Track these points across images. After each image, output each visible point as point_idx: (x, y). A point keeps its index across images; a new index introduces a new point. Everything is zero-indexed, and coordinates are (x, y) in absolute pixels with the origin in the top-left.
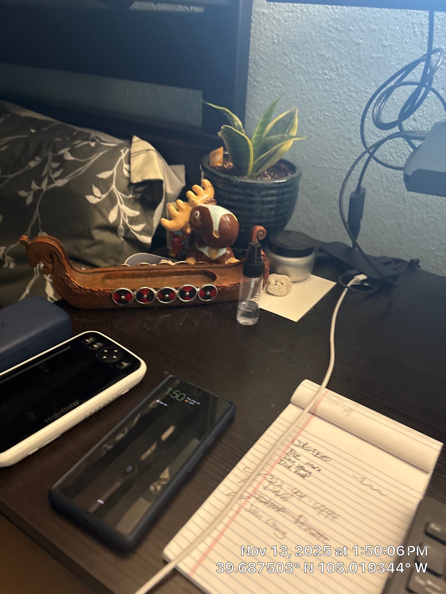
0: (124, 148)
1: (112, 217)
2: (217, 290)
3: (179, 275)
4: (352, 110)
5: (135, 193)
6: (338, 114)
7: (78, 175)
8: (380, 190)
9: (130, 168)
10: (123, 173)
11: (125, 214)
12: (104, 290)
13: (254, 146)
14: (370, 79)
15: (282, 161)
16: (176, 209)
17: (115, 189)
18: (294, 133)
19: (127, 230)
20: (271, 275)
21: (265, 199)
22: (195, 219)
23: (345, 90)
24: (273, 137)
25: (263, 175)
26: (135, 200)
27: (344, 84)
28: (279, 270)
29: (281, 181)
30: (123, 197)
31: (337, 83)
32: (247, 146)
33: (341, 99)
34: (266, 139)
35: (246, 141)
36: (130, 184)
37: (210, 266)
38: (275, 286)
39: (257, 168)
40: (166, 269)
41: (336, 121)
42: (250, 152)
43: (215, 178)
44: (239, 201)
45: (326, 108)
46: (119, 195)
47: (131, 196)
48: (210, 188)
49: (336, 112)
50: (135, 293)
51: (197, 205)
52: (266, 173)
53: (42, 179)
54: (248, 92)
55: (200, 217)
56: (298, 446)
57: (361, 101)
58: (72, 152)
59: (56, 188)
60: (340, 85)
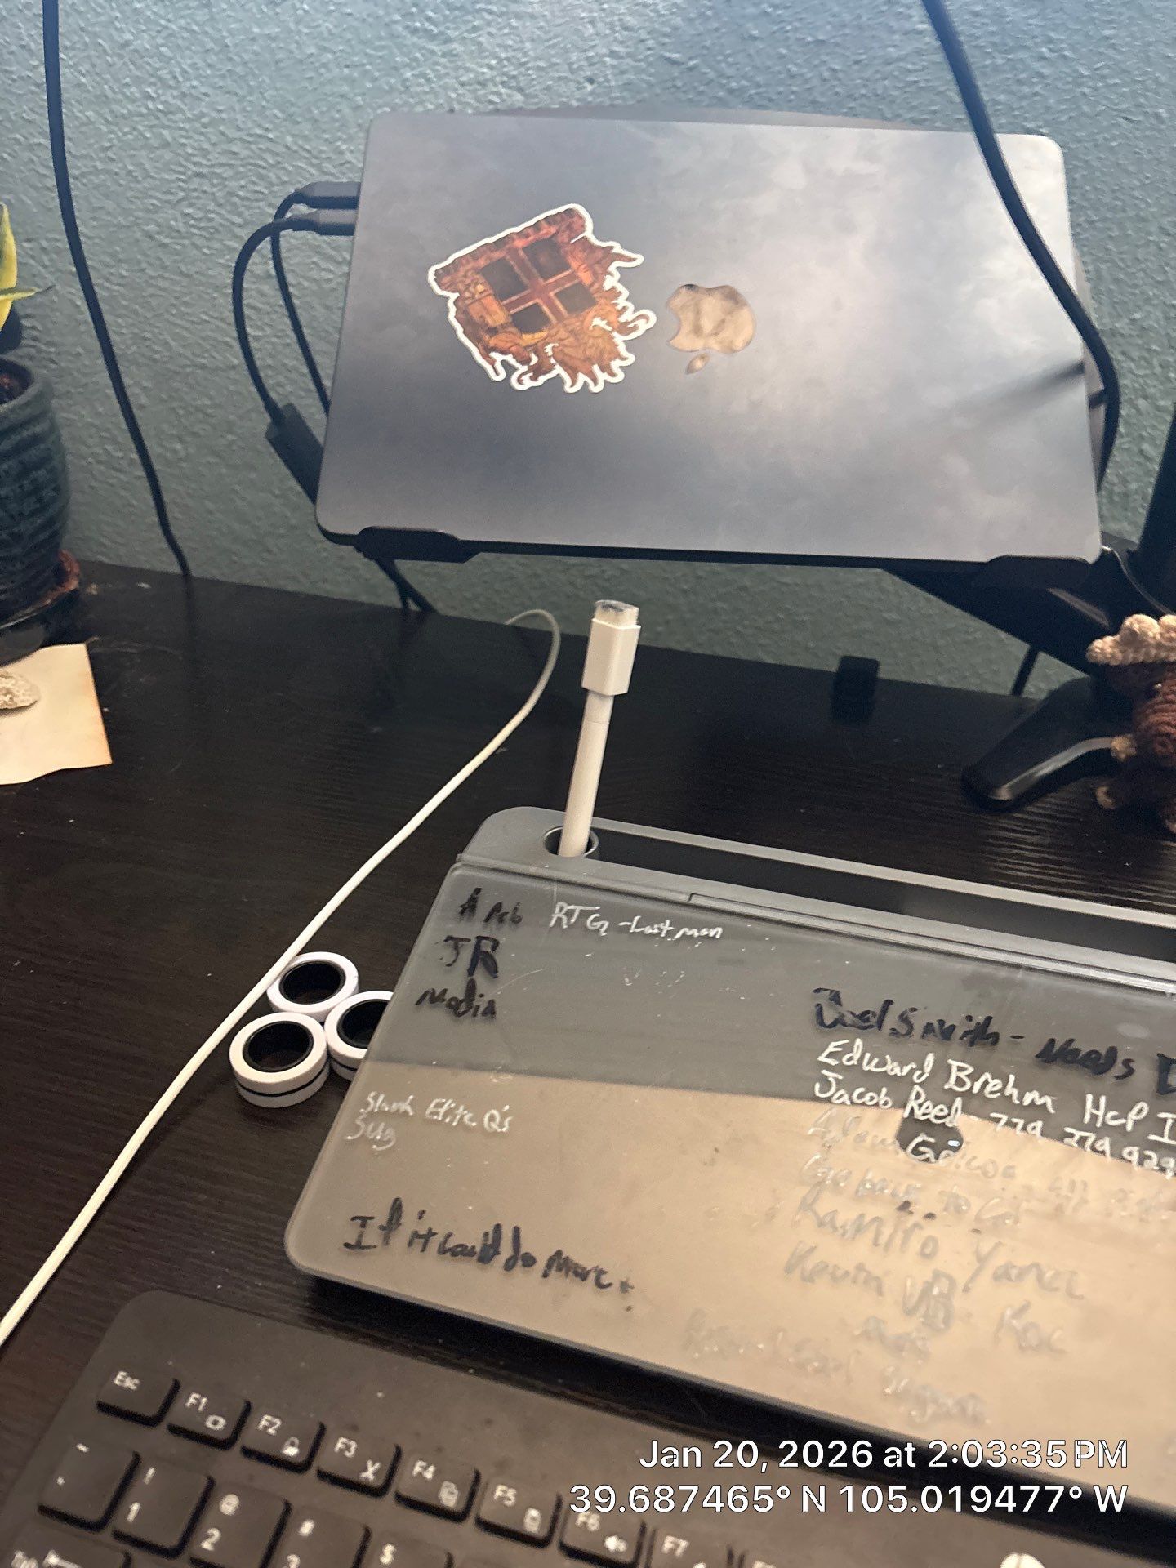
4: (249, 195)
6: (217, 209)
18: (10, 279)
27: (205, 120)
31: (188, 120)
33: (213, 166)
49: (212, 206)
60: (198, 125)
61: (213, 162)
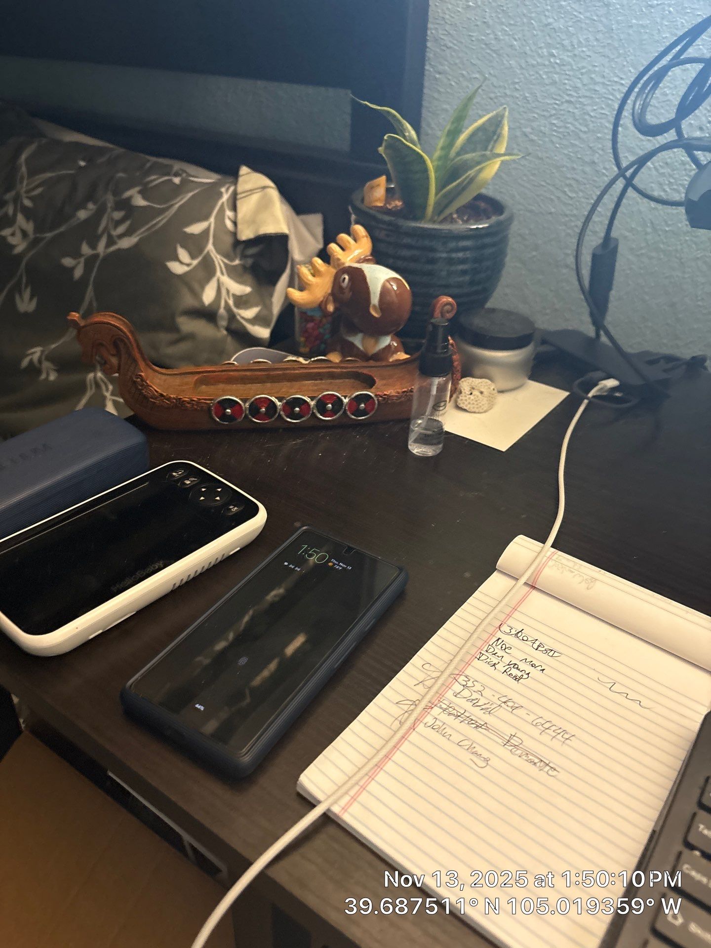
0: (227, 186)
1: (208, 296)
2: (376, 402)
3: (316, 380)
4: (597, 115)
5: (243, 257)
6: (573, 122)
7: (154, 229)
8: (642, 248)
9: (236, 216)
10: (225, 226)
11: (228, 291)
12: (200, 399)
13: (436, 172)
14: (628, 62)
15: (480, 197)
16: (311, 273)
17: (212, 252)
18: (502, 148)
19: (232, 317)
20: (463, 380)
21: (454, 255)
22: (341, 288)
23: (585, 81)
24: (468, 156)
25: (450, 219)
26: (244, 267)
27: (584, 71)
28: (477, 371)
29: (480, 226)
30: (225, 264)
31: (572, 70)
32: (426, 170)
33: (580, 97)
34: (456, 160)
35: (424, 162)
36: (237, 243)
37: (365, 364)
38: (470, 396)
39: (441, 207)
40: (294, 369)
41: (571, 133)
42: (430, 180)
43: (373, 223)
44: (414, 259)
45: (554, 112)
46: (218, 260)
47: (237, 262)
48: (365, 238)
49: (570, 120)
50: (247, 405)
51: (344, 266)
52: (455, 216)
53: (98, 238)
54: (426, 91)
55: (350, 284)
56: (508, 634)
57: (612, 100)
58: (144, 193)
59: (119, 250)
60: (577, 73)
61: (580, 95)
